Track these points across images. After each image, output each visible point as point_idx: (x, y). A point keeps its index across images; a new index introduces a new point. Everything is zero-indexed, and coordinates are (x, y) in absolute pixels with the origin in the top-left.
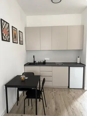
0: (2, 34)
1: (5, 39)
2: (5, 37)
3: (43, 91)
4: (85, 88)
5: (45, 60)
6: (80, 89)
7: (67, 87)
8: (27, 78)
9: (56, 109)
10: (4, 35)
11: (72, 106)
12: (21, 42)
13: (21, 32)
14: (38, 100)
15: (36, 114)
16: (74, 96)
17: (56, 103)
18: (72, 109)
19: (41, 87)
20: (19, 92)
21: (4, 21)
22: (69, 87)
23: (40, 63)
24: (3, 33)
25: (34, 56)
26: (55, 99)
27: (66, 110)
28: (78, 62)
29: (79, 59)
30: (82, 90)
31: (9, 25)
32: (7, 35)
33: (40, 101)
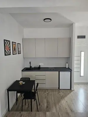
0: (5, 51)
1: (7, 54)
2: (7, 52)
3: (37, 93)
4: (72, 89)
5: (40, 66)
6: (68, 90)
7: (58, 88)
8: (24, 83)
9: (47, 107)
10: (7, 51)
11: (59, 104)
12: (19, 52)
13: (19, 44)
14: (33, 100)
15: (32, 111)
16: (63, 96)
17: (48, 102)
18: (59, 106)
19: (36, 88)
20: (18, 94)
21: (6, 40)
22: (59, 88)
23: (36, 68)
24: (6, 49)
25: (30, 62)
26: (47, 99)
27: (54, 107)
28: (67, 67)
29: (67, 64)
30: (70, 90)
31: (10, 42)
32: (8, 51)
33: (35, 101)
